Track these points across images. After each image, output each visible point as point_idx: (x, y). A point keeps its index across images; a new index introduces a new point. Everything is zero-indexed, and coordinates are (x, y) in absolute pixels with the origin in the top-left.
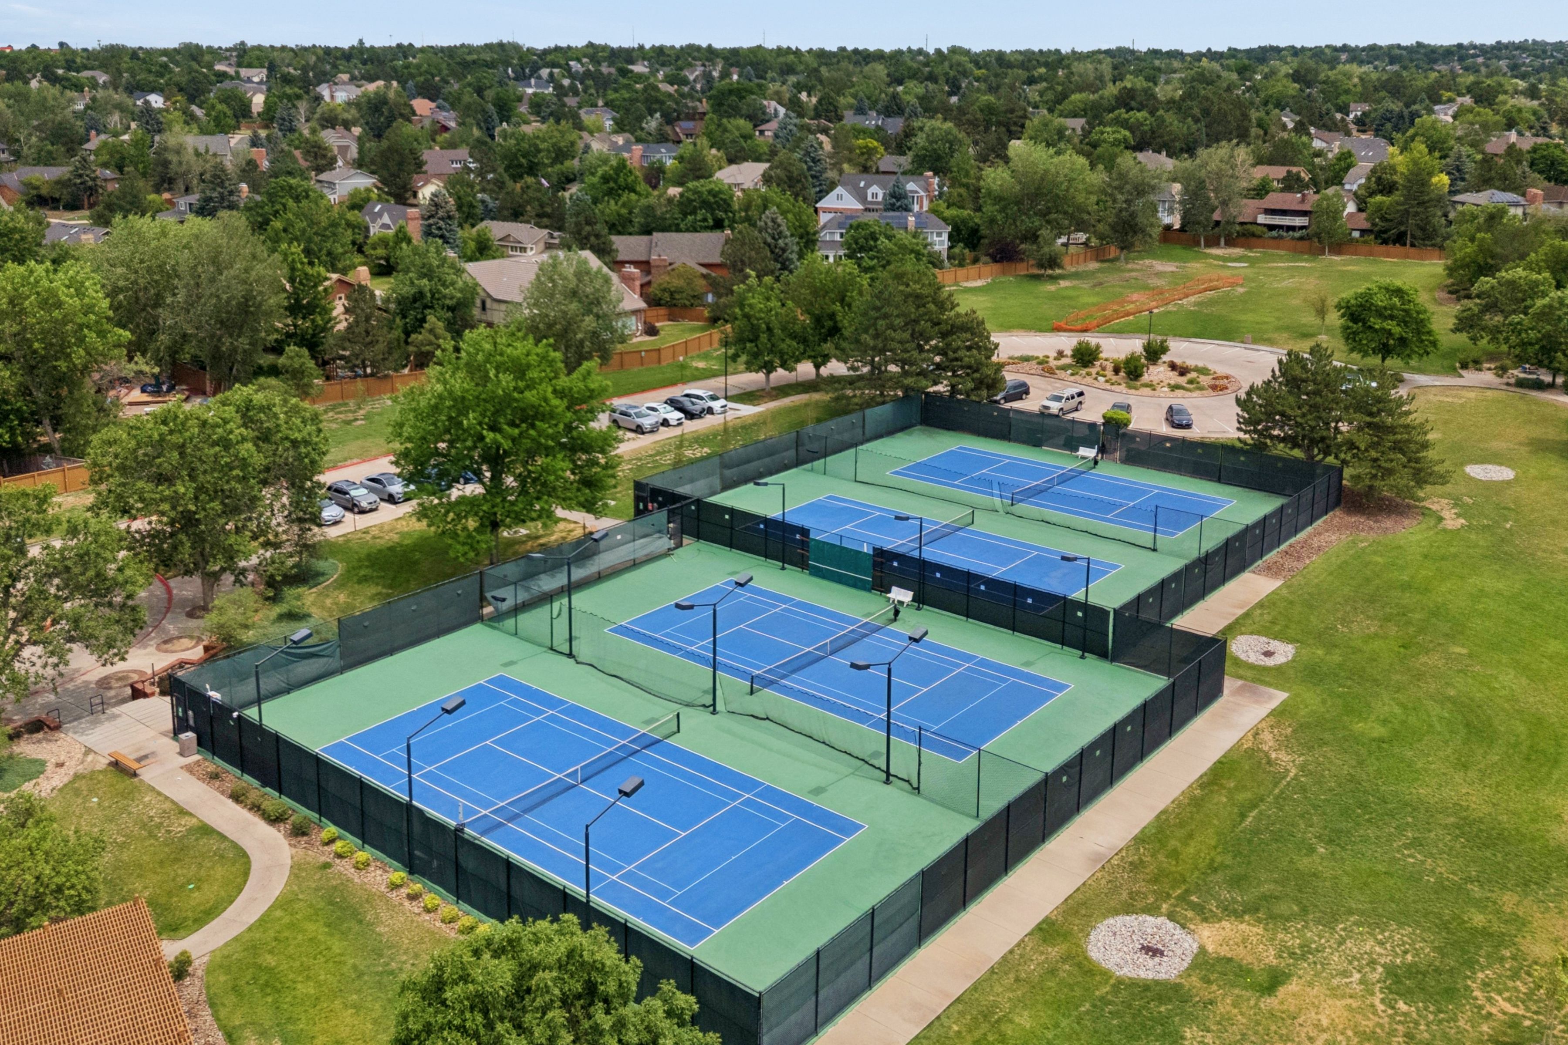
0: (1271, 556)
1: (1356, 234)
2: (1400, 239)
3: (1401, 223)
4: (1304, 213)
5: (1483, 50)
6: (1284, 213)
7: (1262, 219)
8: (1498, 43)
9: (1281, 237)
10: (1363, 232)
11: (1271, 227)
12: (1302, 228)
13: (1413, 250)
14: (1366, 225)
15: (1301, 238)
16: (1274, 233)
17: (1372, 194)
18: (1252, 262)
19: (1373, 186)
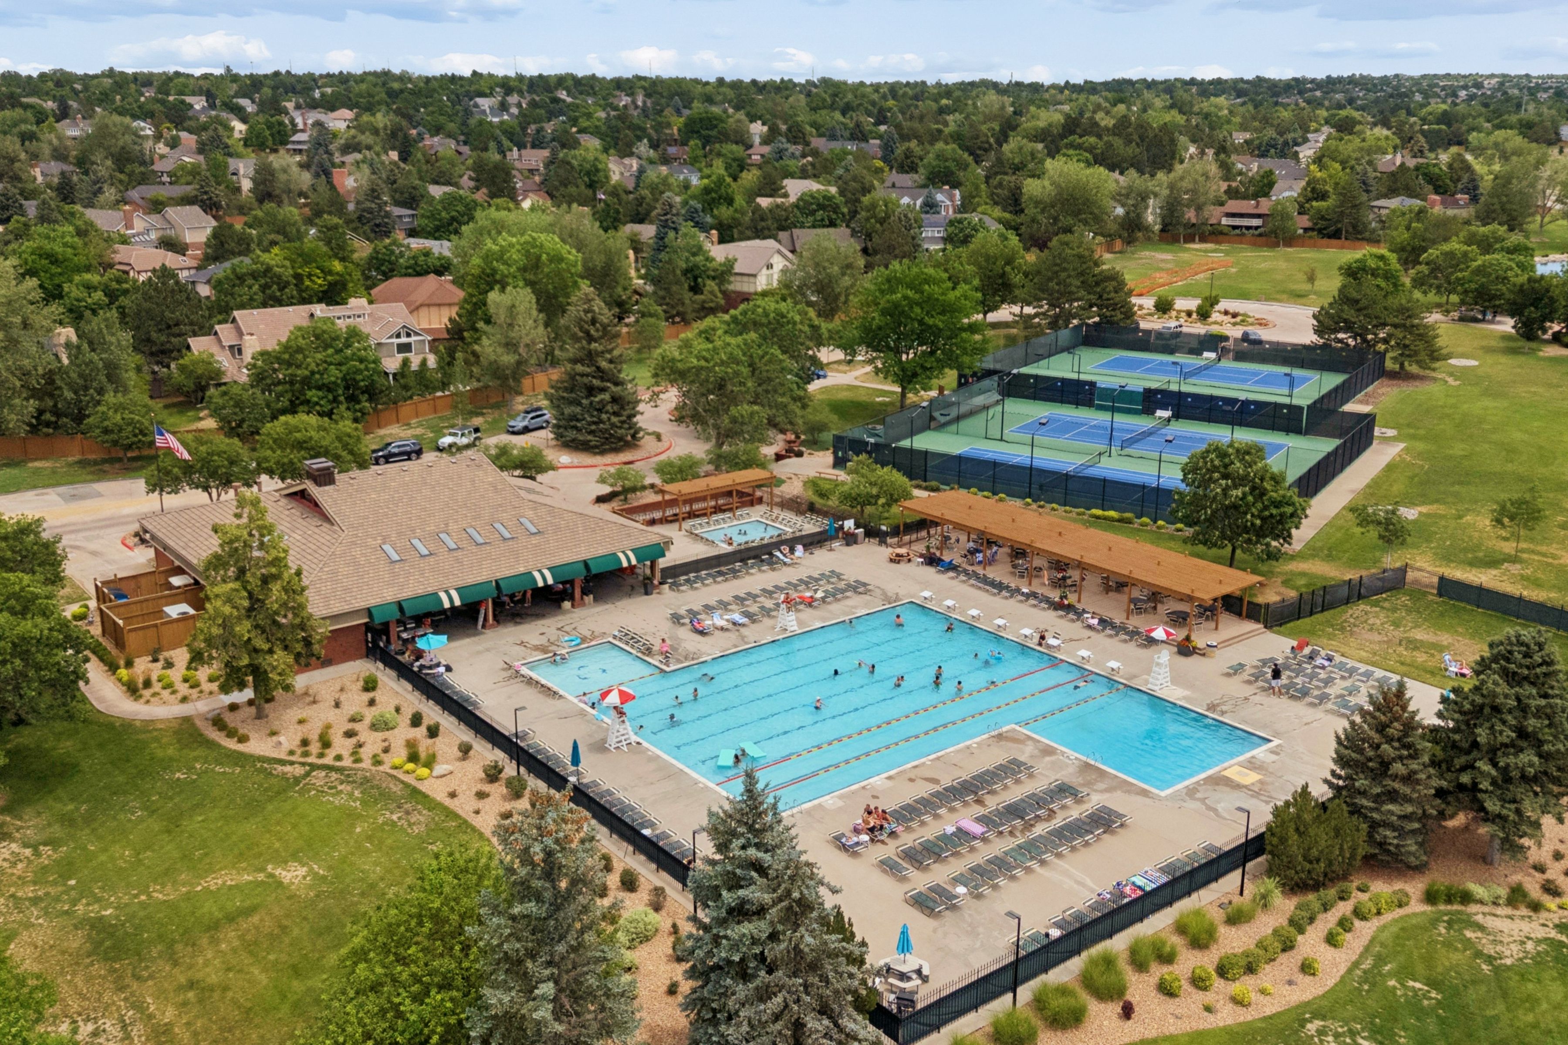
0: (1358, 396)
1: (1301, 231)
2: (1336, 235)
3: (1338, 221)
4: (1258, 216)
5: (1317, 84)
6: (1242, 215)
7: (1225, 221)
8: (1329, 77)
9: (1243, 235)
10: (1306, 230)
11: (1234, 227)
12: (1257, 228)
13: (1347, 243)
14: (1308, 224)
15: (1260, 235)
16: (1238, 231)
17: (1309, 200)
18: (1227, 253)
19: (1310, 195)
